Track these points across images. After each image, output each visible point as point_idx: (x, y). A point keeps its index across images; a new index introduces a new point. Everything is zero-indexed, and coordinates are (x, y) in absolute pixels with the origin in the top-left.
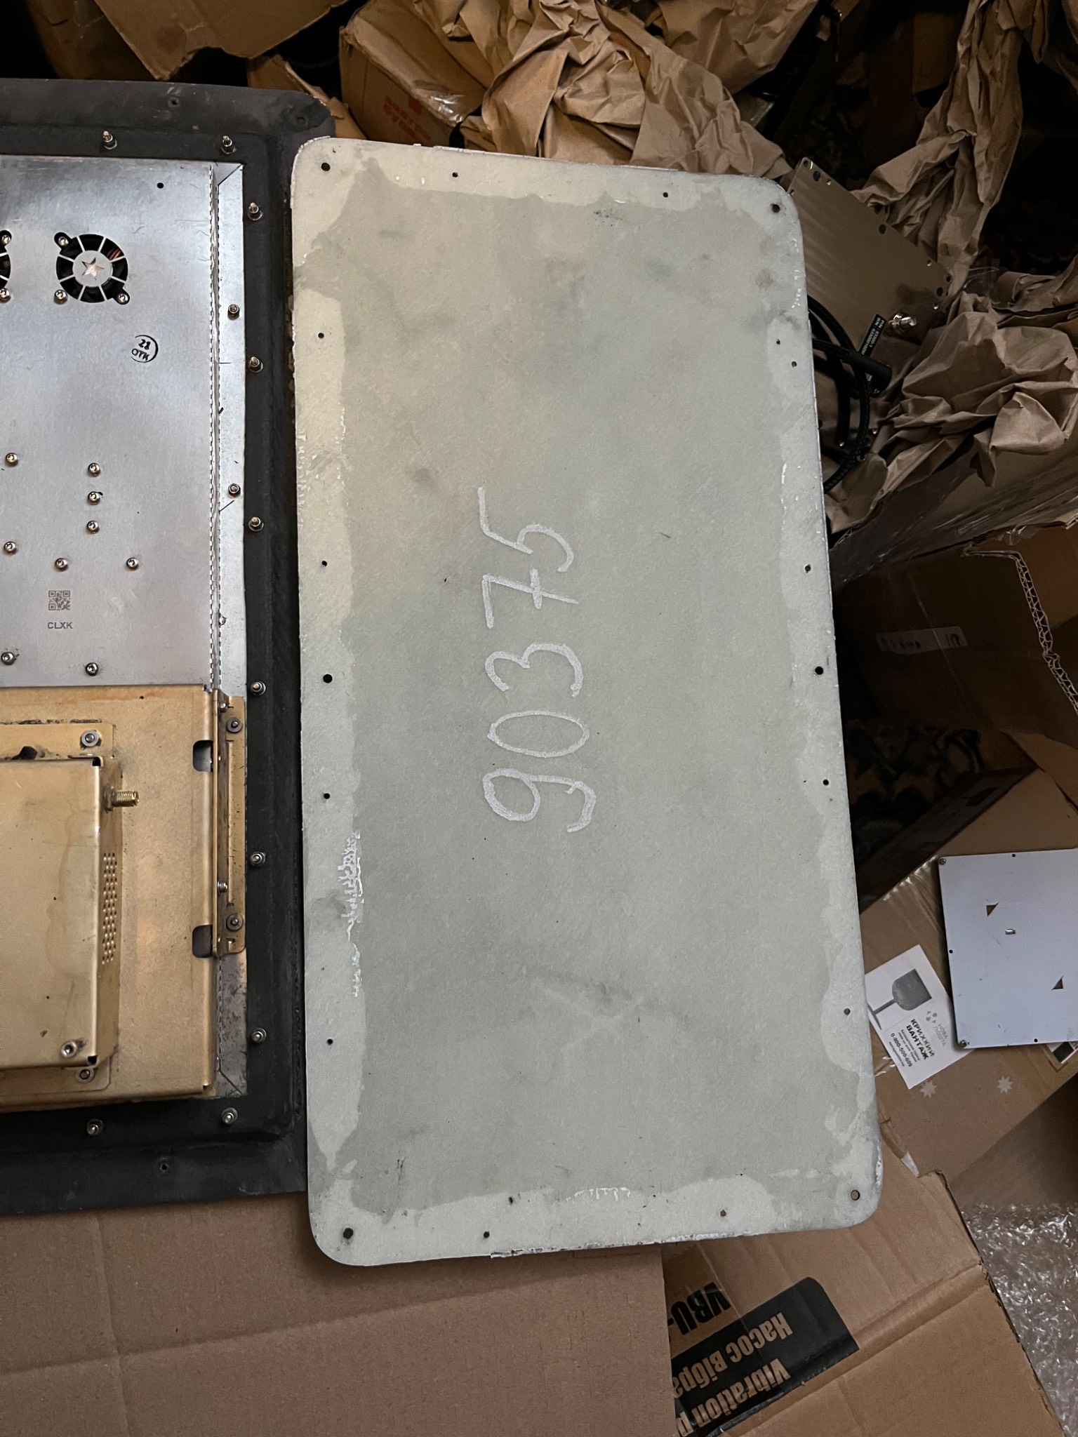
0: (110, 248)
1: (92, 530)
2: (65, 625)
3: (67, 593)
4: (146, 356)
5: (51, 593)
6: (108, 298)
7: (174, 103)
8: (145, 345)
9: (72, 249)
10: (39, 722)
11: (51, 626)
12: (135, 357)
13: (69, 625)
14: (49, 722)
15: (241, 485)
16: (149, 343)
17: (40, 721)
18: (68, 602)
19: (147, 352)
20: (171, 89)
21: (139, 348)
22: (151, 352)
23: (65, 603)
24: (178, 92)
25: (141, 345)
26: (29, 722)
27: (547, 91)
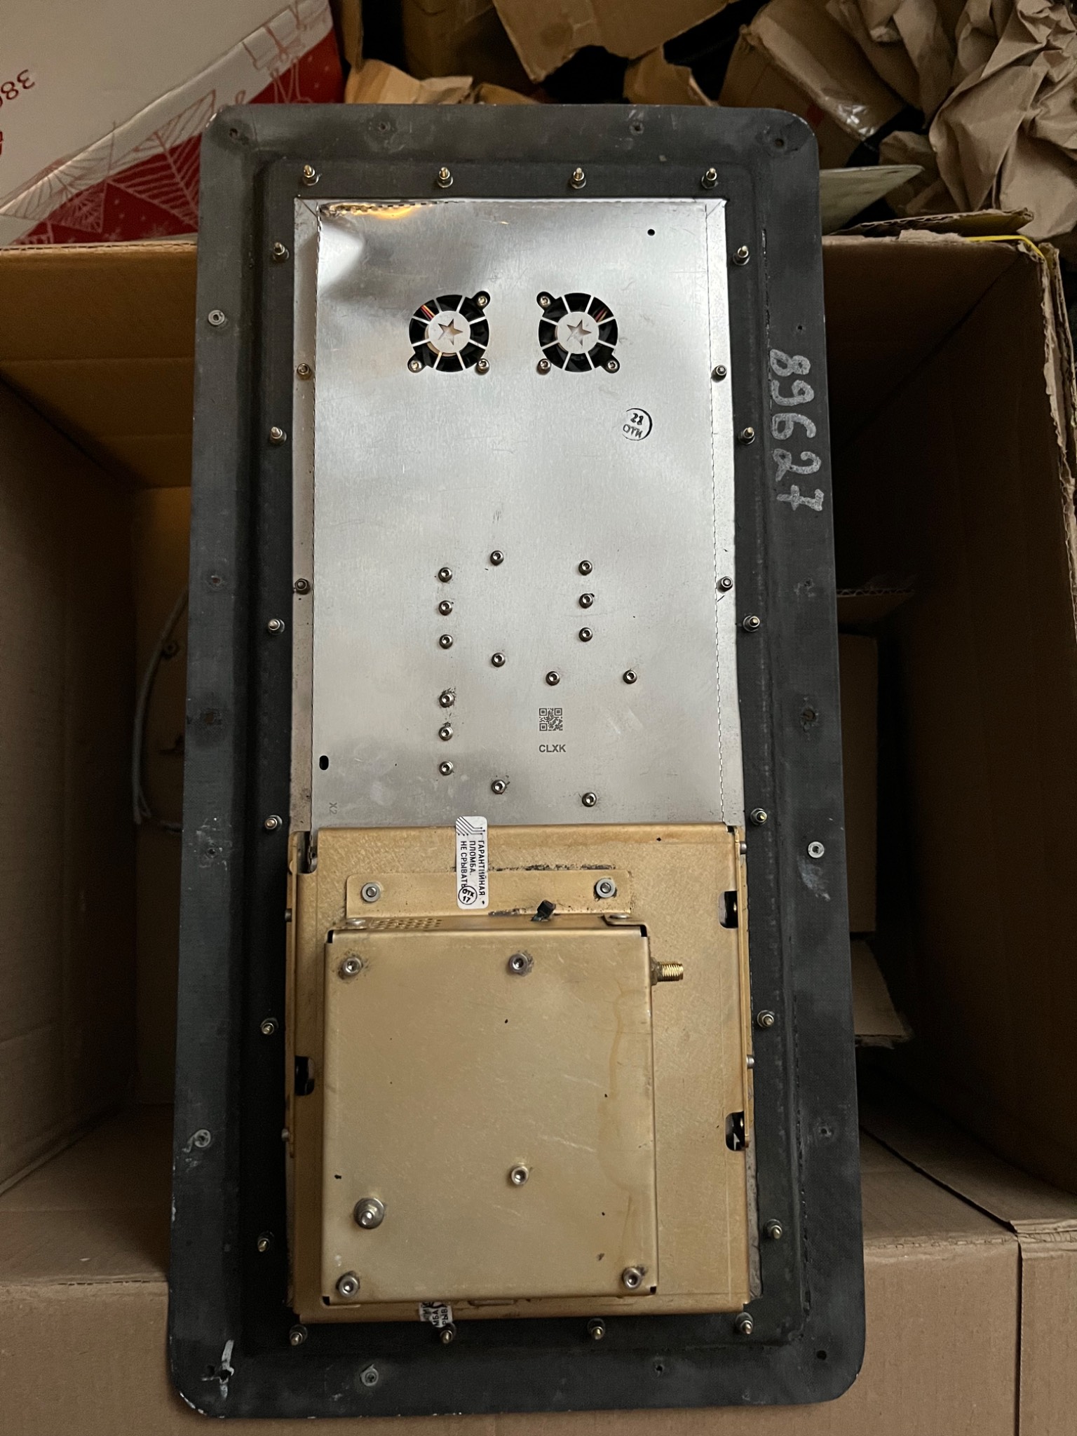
0: (599, 309)
1: (585, 636)
2: (558, 748)
3: (559, 711)
4: (639, 434)
5: (542, 711)
6: (596, 366)
7: (637, 129)
8: (638, 419)
9: (555, 308)
10: (547, 868)
11: (542, 748)
12: (627, 435)
13: (562, 748)
14: (558, 867)
15: (732, 576)
16: (641, 418)
17: (548, 866)
18: (561, 721)
19: (640, 427)
20: (633, 112)
21: (632, 424)
22: (644, 427)
23: (557, 722)
24: (641, 115)
25: (633, 420)
26: (536, 868)
27: (1016, 112)
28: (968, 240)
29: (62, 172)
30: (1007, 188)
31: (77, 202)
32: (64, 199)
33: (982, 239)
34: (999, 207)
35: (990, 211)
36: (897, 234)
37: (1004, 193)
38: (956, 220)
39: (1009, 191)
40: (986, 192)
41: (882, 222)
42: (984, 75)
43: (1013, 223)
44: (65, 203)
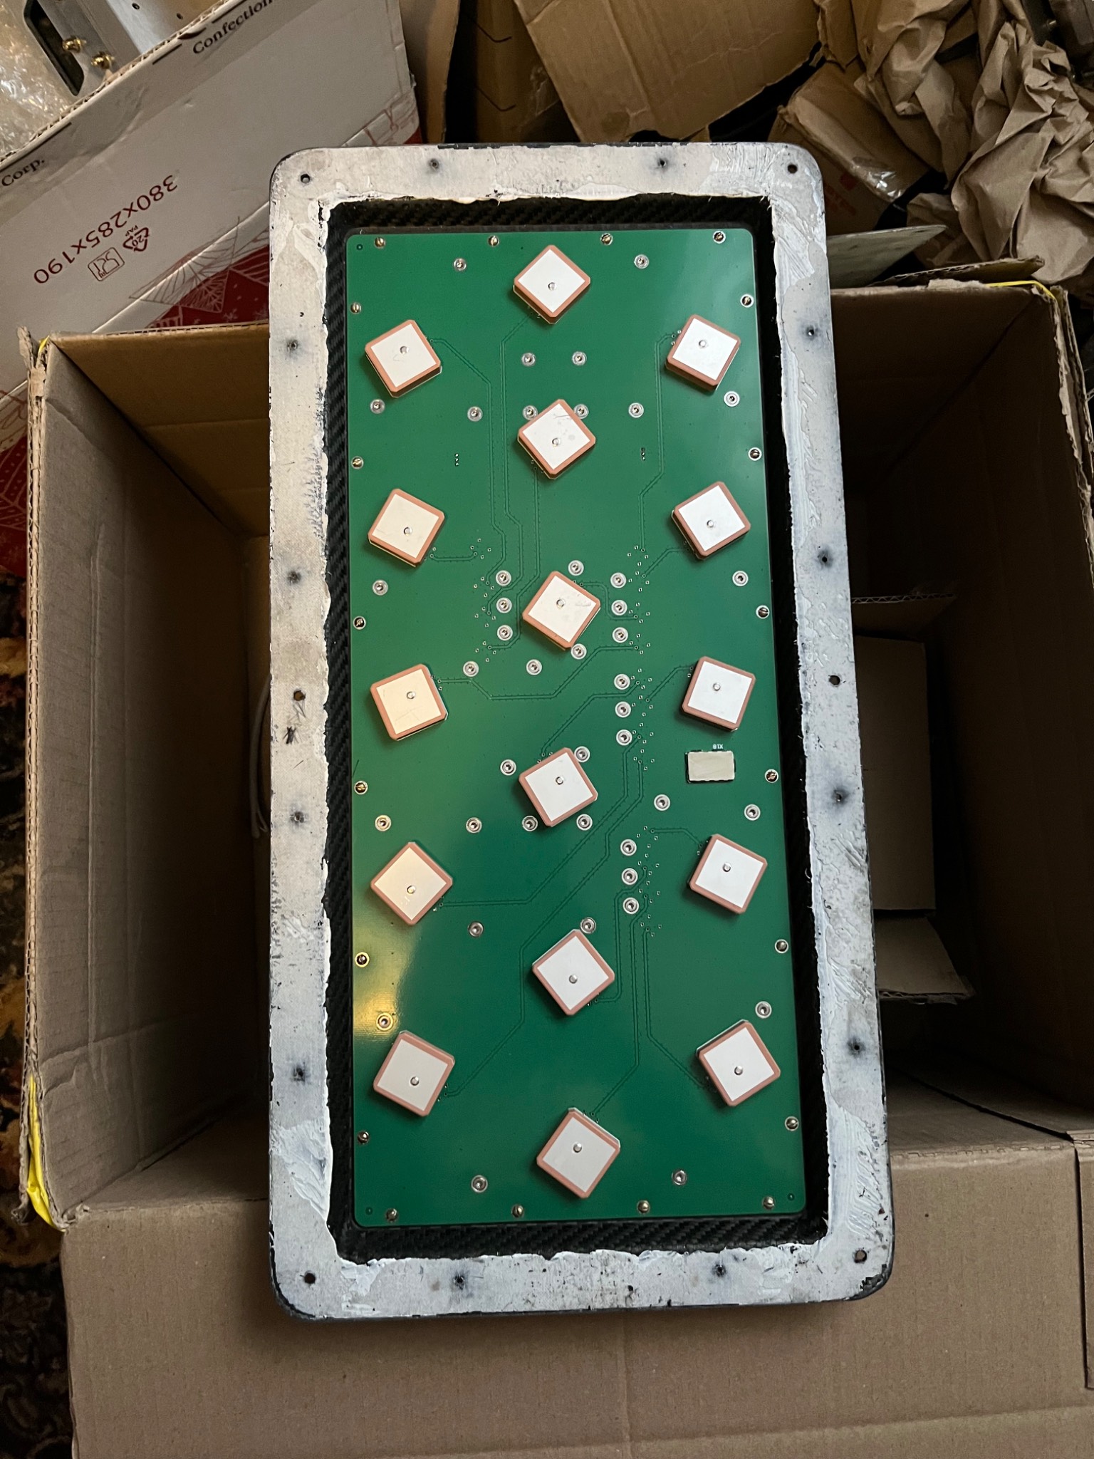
27: (1029, 172)
28: (988, 286)
29: (194, 262)
30: (1023, 239)
31: (204, 287)
32: (194, 286)
33: (1001, 285)
34: (1016, 257)
35: (1006, 260)
36: (926, 283)
37: (1021, 244)
38: (977, 269)
39: (1024, 241)
40: (1004, 244)
41: (913, 274)
42: (998, 142)
43: (1027, 270)
44: (195, 289)
